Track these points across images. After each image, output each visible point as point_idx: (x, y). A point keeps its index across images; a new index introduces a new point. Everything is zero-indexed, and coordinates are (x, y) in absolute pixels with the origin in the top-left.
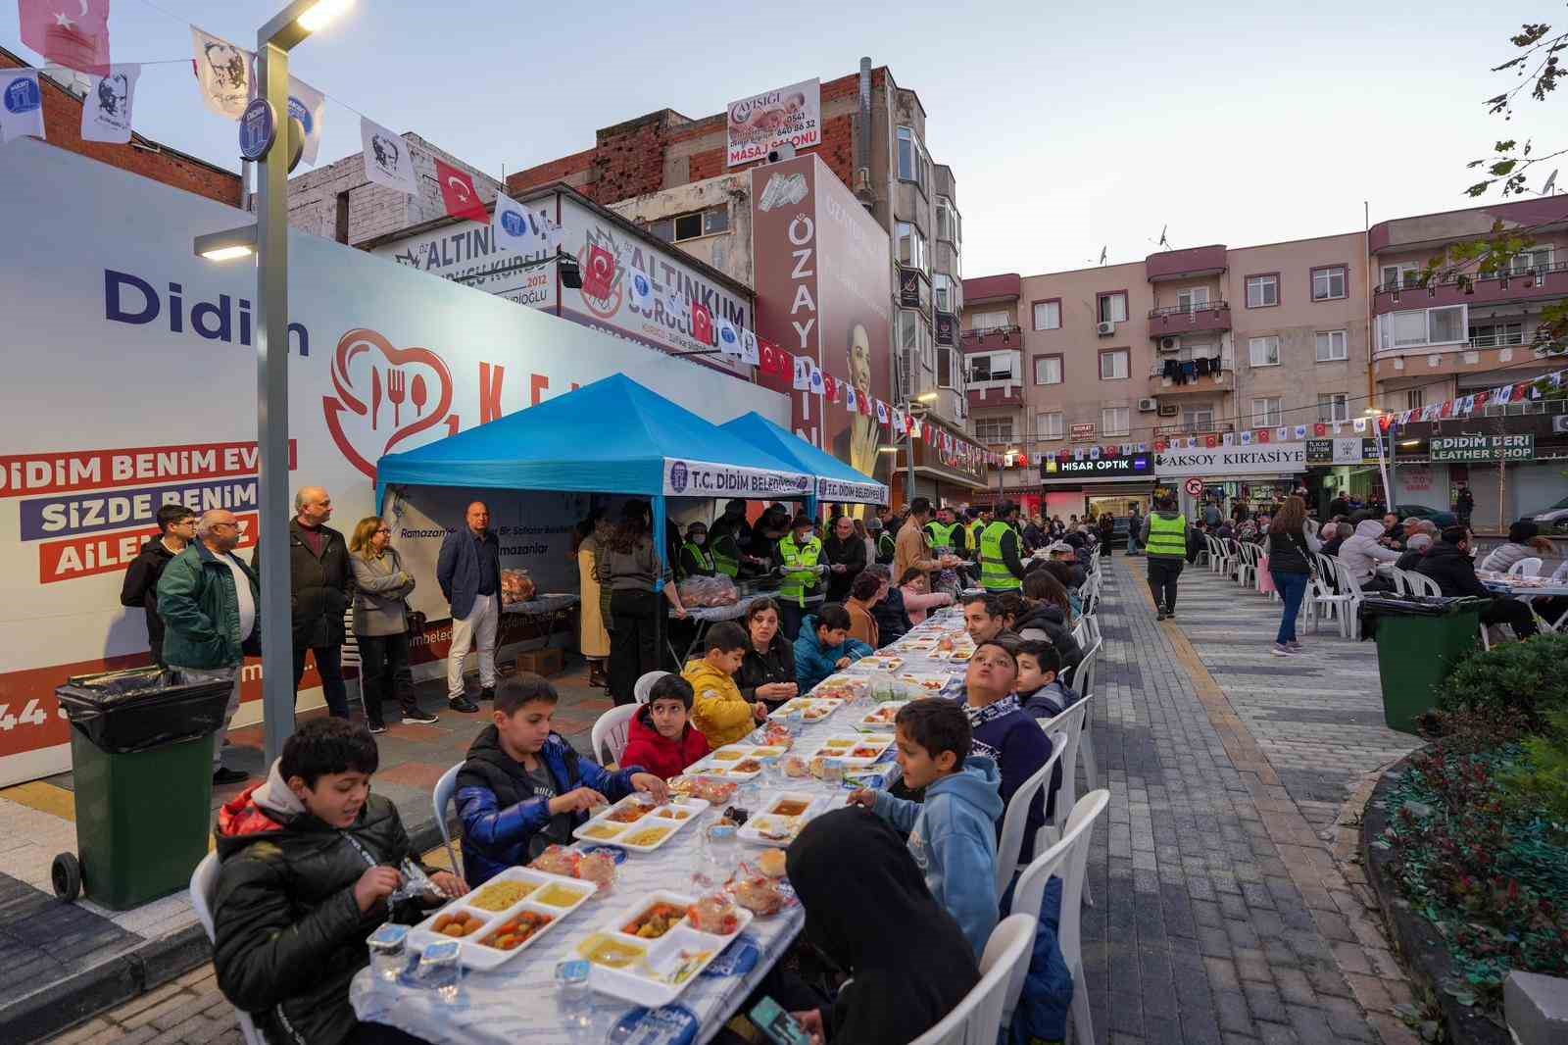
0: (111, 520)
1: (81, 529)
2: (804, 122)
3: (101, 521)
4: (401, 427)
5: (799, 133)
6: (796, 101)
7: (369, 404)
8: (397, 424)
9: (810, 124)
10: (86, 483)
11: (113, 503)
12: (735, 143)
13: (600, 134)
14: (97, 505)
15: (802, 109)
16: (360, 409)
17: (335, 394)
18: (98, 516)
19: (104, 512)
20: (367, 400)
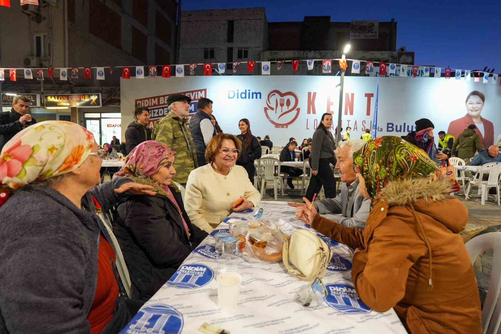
0: (159, 115)
1: (154, 117)
2: (374, 31)
3: (157, 115)
4: (283, 112)
5: (372, 34)
6: (372, 25)
7: (275, 108)
8: (282, 112)
9: (376, 32)
10: (155, 105)
11: (160, 110)
12: (352, 32)
13: (306, 18)
14: (156, 111)
15: (373, 28)
16: (272, 109)
17: (267, 106)
18: (157, 114)
19: (158, 113)
20: (274, 107)
